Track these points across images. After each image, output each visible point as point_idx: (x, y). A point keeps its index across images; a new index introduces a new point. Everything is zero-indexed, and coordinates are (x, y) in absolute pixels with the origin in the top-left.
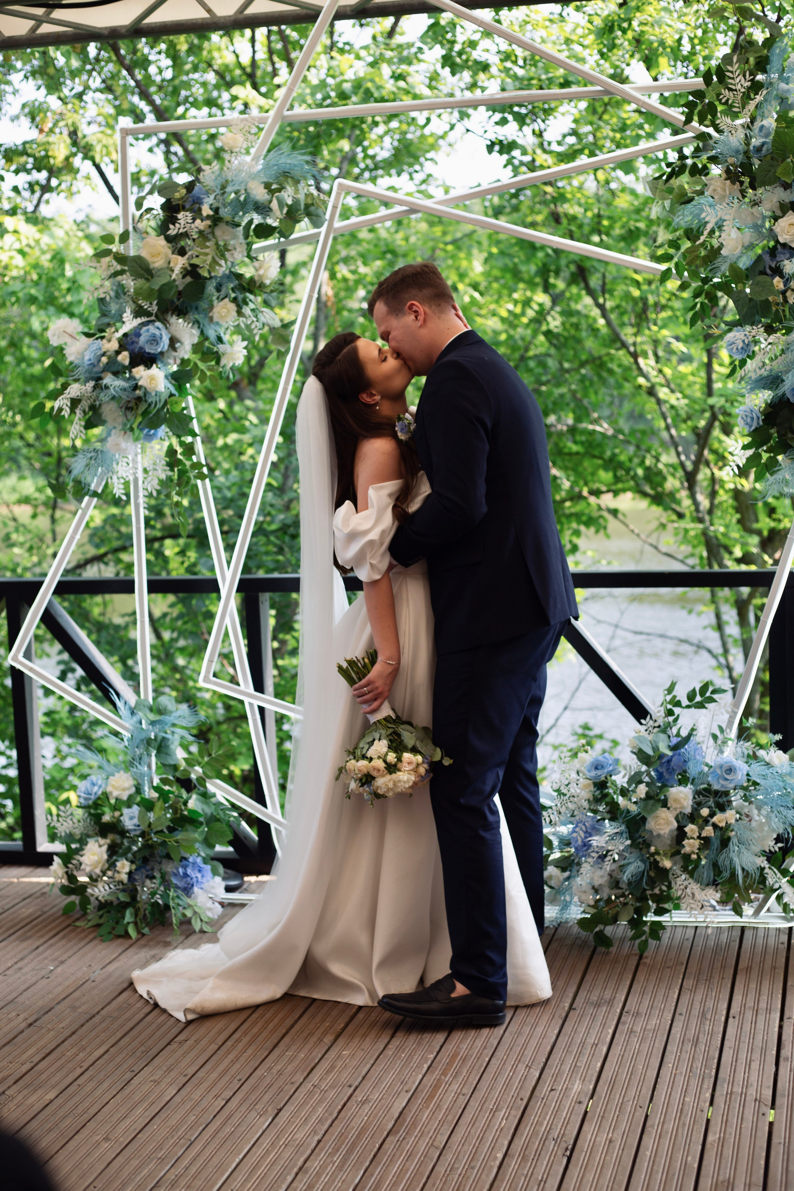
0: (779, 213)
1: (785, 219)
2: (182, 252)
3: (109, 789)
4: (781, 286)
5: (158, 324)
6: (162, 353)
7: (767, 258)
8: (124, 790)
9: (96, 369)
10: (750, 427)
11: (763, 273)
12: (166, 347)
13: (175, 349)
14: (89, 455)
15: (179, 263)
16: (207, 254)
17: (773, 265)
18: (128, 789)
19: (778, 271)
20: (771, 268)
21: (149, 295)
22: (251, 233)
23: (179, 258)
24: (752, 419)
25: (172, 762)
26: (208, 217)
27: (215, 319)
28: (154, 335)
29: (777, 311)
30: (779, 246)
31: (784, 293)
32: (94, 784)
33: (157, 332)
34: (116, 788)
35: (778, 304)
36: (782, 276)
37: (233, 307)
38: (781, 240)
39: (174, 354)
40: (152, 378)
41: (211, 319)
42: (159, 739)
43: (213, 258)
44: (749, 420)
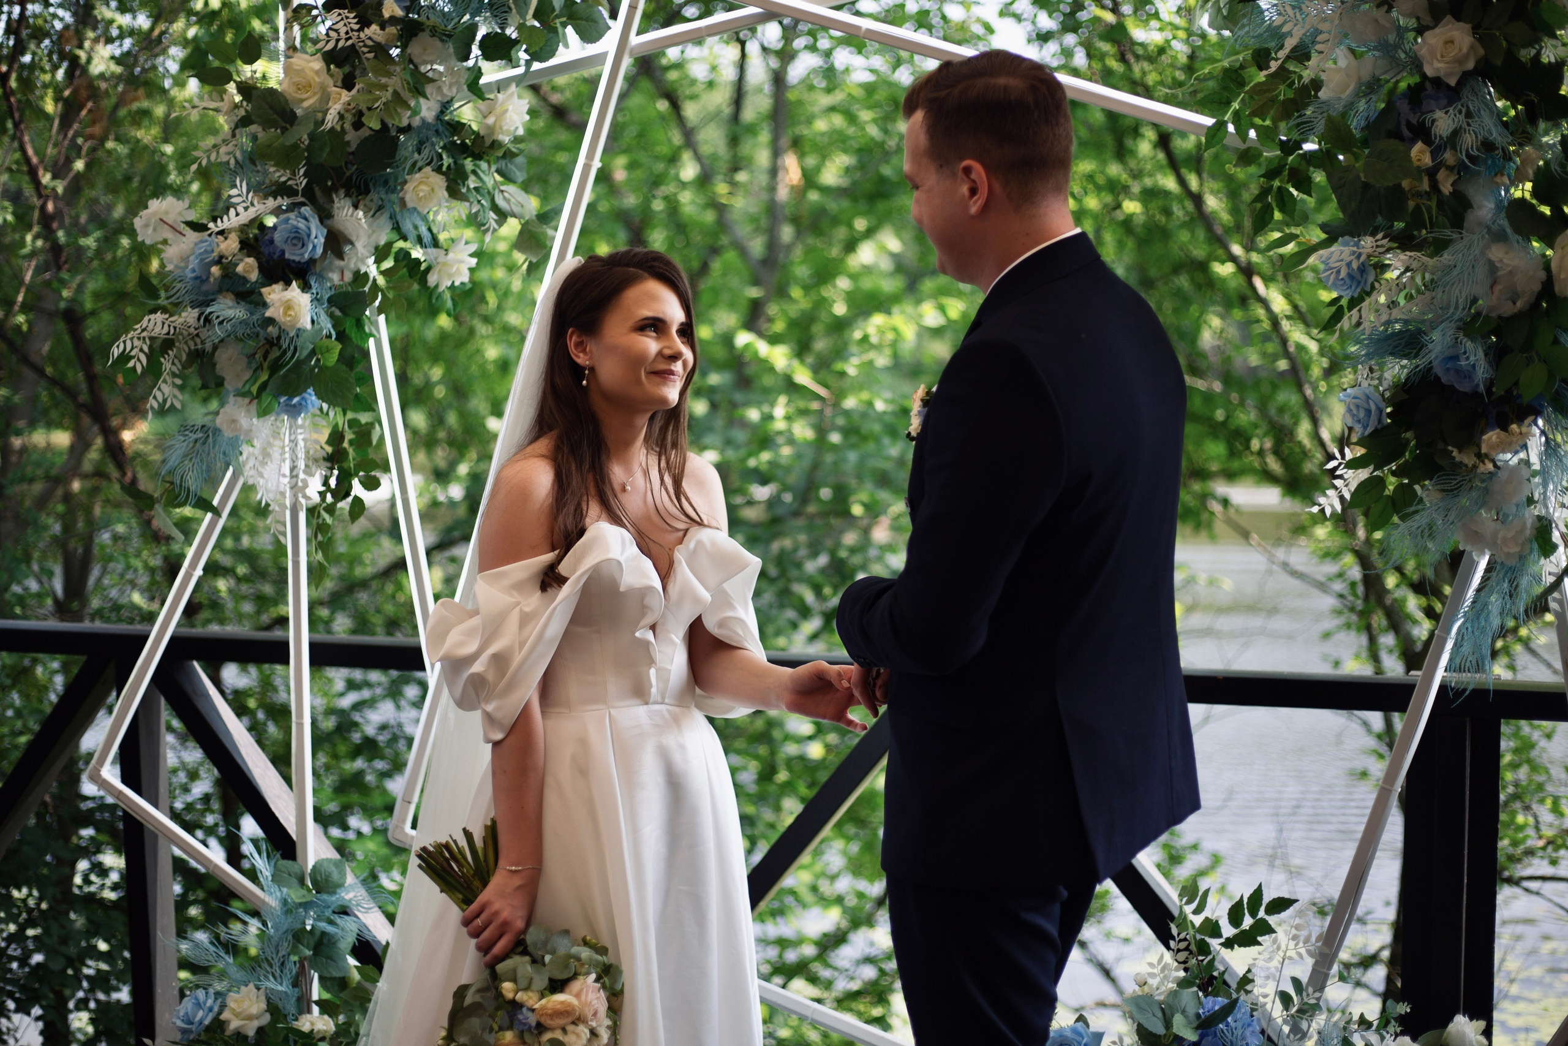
0: (1427, 20)
1: (1437, 30)
2: (348, 84)
3: (225, 1016)
4: (1427, 160)
5: (306, 210)
6: (312, 261)
7: (1404, 107)
8: (250, 1018)
9: (205, 288)
10: (1365, 427)
11: (1396, 135)
12: (320, 251)
13: (340, 256)
14: (194, 436)
15: (340, 100)
16: (384, 87)
17: (1414, 121)
18: (257, 1017)
19: (1422, 132)
20: (1409, 125)
21: (287, 157)
22: (476, 51)
23: (345, 92)
24: (1368, 412)
25: (336, 974)
26: (393, 20)
27: (410, 204)
28: (296, 230)
29: (1418, 208)
30: (1428, 85)
31: (1432, 173)
32: (198, 1005)
33: (302, 224)
34: (237, 1015)
35: (1419, 195)
36: (1428, 142)
37: (439, 182)
38: (1429, 71)
39: (339, 263)
40: (288, 306)
41: (403, 203)
42: (318, 934)
43: (396, 94)
44: (1362, 414)
